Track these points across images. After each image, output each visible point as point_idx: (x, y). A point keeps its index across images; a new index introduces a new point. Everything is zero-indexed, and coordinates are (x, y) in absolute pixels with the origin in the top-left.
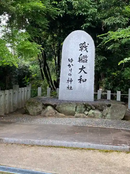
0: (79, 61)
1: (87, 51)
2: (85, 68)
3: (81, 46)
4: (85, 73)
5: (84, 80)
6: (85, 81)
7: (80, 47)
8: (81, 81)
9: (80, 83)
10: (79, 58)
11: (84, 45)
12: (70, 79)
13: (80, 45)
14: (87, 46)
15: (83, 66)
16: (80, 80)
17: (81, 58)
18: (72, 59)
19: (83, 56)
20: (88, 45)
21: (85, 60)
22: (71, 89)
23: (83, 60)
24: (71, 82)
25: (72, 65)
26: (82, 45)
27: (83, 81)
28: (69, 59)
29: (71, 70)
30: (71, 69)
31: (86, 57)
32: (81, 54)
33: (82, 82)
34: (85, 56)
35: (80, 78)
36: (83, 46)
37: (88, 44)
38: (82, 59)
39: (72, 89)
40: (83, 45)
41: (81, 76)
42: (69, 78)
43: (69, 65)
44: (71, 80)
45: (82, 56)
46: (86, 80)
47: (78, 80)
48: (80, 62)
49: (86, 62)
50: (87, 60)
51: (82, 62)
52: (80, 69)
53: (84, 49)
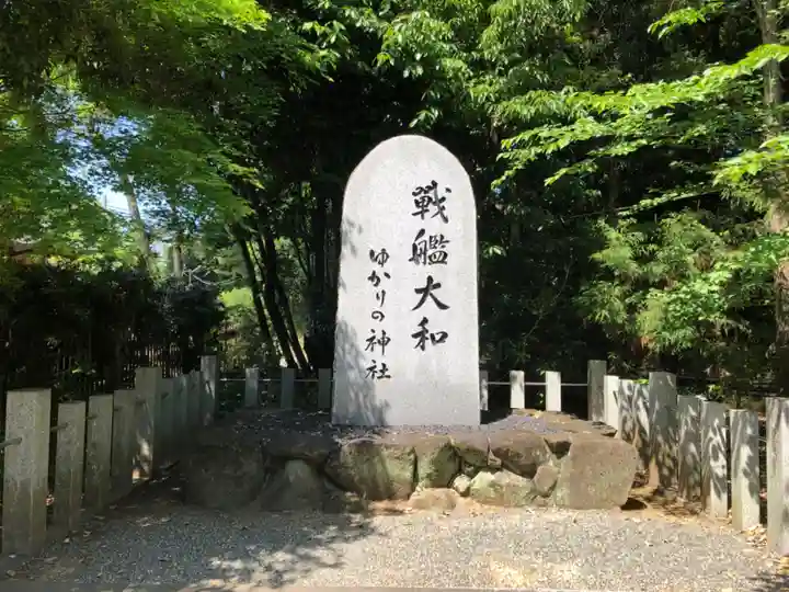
0: (414, 258)
1: (443, 216)
2: (438, 285)
3: (418, 198)
4: (442, 306)
5: (437, 337)
6: (441, 340)
7: (417, 202)
8: (423, 340)
9: (423, 348)
10: (414, 247)
11: (431, 194)
12: (379, 336)
13: (414, 194)
14: (443, 199)
15: (430, 279)
16: (421, 336)
17: (422, 245)
18: (384, 250)
19: (431, 237)
20: (446, 195)
21: (437, 255)
22: (387, 373)
24: (384, 345)
25: (385, 274)
26: (423, 194)
27: (434, 342)
28: (372, 253)
29: (380, 296)
30: (383, 292)
31: (443, 241)
32: (422, 232)
33: (428, 343)
34: (438, 238)
35: (420, 329)
36: (427, 199)
37: (448, 190)
38: (426, 250)
39: (389, 377)
40: (426, 192)
41: (425, 321)
42: (373, 331)
43: (374, 277)
44: (383, 339)
45: (426, 237)
46: (445, 335)
47: (415, 336)
48: (418, 262)
49: (443, 262)
50: (446, 255)
51: (425, 263)
52: (418, 291)
53: (433, 209)
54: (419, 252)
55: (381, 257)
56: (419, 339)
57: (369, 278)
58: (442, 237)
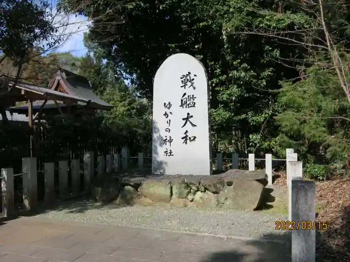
0: (182, 105)
1: (193, 86)
2: (192, 116)
3: (183, 80)
4: (194, 125)
5: (192, 139)
6: (194, 140)
8: (186, 140)
9: (186, 143)
10: (182, 100)
11: (188, 78)
12: (168, 139)
13: (181, 78)
14: (193, 79)
15: (188, 114)
16: (185, 138)
17: (185, 100)
18: (169, 103)
19: (188, 96)
20: (194, 77)
21: (191, 103)
22: (172, 154)
23: (188, 103)
24: (170, 142)
25: (171, 113)
26: (184, 78)
27: (191, 141)
28: (165, 104)
29: (169, 122)
30: (170, 120)
31: (193, 98)
32: (185, 94)
33: (188, 141)
34: (192, 96)
35: (185, 135)
36: (187, 80)
37: (195, 75)
38: (186, 102)
39: (173, 155)
40: (186, 77)
41: (187, 132)
42: (166, 136)
43: (166, 114)
44: (170, 140)
45: (186, 96)
46: (195, 138)
47: (183, 138)
48: (183, 107)
49: (194, 106)
50: (195, 103)
51: (186, 107)
52: (183, 119)
53: (189, 84)
54: (184, 103)
55: (168, 106)
56: (184, 139)
57: (164, 115)
58: (193, 96)
